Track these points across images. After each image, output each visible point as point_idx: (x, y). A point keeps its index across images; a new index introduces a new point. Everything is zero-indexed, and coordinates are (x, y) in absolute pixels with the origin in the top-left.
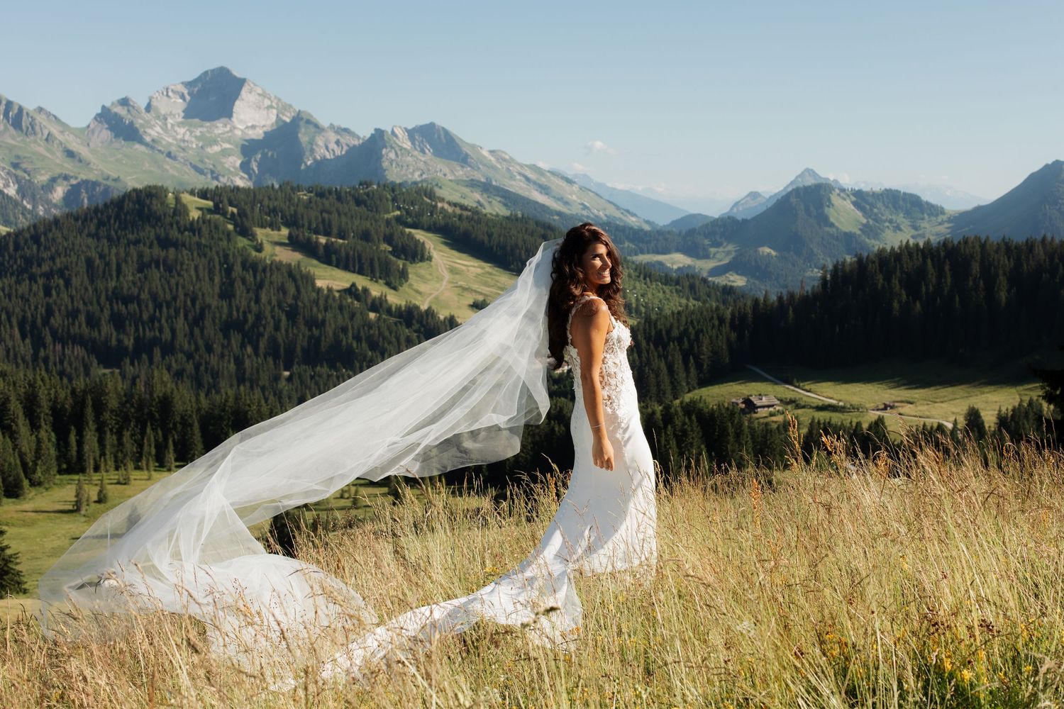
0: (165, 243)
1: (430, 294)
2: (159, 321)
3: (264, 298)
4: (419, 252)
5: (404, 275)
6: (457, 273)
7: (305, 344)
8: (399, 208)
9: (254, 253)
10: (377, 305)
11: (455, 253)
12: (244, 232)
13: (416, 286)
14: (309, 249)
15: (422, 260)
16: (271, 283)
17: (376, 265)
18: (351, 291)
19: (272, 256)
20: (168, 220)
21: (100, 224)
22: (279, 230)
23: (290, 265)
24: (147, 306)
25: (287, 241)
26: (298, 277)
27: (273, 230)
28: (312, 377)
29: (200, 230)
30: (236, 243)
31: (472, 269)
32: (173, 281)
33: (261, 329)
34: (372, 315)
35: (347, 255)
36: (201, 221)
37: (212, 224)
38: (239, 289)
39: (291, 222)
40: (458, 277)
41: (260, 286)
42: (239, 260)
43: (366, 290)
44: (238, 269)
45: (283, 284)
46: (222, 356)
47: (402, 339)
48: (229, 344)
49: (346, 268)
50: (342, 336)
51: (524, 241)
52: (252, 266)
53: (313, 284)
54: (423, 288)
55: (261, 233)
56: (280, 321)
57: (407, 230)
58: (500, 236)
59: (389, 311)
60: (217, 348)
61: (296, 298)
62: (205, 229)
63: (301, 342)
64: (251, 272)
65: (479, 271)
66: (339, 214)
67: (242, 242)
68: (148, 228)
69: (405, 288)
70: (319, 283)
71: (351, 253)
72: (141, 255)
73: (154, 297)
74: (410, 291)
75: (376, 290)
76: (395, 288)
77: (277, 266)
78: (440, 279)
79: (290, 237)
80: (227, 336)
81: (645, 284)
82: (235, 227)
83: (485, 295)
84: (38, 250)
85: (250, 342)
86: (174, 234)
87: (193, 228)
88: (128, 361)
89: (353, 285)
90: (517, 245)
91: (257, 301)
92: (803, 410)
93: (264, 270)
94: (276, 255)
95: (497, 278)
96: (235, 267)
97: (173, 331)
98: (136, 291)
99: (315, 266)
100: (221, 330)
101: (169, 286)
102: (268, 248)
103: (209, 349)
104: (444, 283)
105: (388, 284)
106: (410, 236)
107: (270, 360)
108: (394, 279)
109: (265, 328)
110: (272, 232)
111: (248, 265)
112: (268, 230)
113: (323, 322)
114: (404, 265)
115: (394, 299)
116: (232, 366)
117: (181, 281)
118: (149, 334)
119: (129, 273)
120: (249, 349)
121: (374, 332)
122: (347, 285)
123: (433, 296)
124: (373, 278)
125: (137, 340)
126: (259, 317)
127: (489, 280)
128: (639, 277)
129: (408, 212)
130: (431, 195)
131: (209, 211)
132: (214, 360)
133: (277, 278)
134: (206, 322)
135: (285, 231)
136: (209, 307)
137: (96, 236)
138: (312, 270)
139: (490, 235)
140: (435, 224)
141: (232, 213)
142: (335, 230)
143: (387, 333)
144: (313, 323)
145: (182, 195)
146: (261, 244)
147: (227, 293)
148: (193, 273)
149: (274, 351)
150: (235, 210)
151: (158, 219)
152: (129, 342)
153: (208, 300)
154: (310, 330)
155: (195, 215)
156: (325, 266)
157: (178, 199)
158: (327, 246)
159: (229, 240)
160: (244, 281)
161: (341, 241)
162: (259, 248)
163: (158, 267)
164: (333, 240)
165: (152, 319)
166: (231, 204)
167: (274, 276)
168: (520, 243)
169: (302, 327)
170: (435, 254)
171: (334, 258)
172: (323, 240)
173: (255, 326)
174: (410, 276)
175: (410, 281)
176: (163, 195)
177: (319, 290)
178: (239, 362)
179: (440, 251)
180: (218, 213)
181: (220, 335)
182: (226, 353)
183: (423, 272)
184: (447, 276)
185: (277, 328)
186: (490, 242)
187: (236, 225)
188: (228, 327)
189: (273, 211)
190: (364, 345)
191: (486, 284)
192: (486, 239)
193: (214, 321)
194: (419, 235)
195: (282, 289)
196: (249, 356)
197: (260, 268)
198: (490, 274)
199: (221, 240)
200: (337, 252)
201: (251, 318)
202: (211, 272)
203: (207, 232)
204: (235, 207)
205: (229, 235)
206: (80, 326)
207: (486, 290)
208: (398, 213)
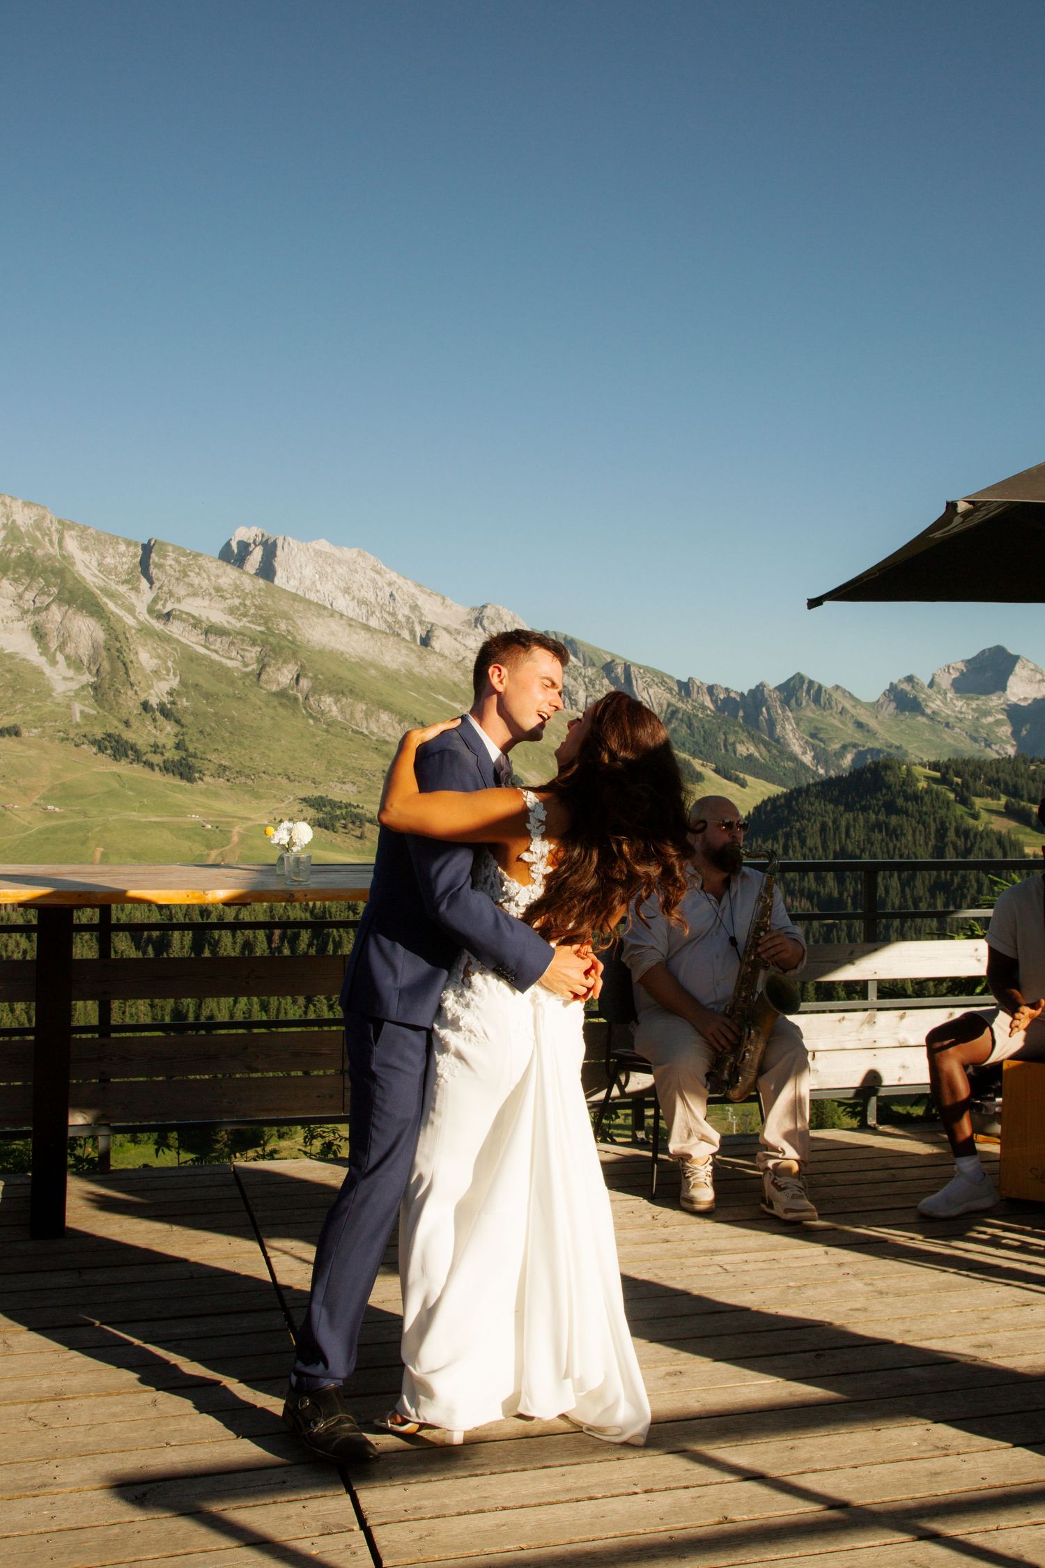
0: (891, 808)
9: (971, 821)
12: (964, 801)
14: (1022, 817)
16: (980, 849)
19: (987, 823)
20: (898, 788)
21: (842, 791)
22: (999, 799)
23: (1000, 833)
25: (1003, 810)
26: (1007, 845)
27: (993, 800)
29: (922, 799)
30: (955, 810)
32: (891, 845)
33: (965, 891)
36: (923, 793)
37: (934, 795)
39: (1014, 792)
42: (954, 824)
44: (951, 834)
45: (991, 849)
52: (965, 833)
53: (1021, 851)
55: (978, 802)
62: (927, 798)
64: (963, 839)
67: (960, 809)
68: (879, 795)
70: (1028, 850)
72: (866, 821)
77: (988, 834)
79: (1006, 806)
80: (933, 896)
82: (956, 796)
84: (789, 813)
86: (901, 801)
87: (916, 797)
93: (976, 835)
94: (992, 823)
96: (949, 834)
97: (887, 891)
99: (1025, 834)
100: (929, 890)
101: (888, 850)
102: (984, 816)
109: (968, 890)
110: (991, 802)
111: (961, 830)
112: (989, 799)
117: (898, 845)
131: (934, 780)
133: (986, 845)
134: (917, 883)
135: (1004, 799)
137: (836, 802)
138: (1021, 837)
141: (957, 784)
145: (914, 767)
146: (979, 812)
148: (910, 838)
150: (959, 780)
151: (889, 788)
155: (922, 784)
156: (1036, 833)
157: (909, 771)
159: (948, 809)
160: (955, 848)
162: (976, 817)
163: (880, 831)
166: (957, 776)
167: (984, 843)
173: (960, 887)
176: (897, 768)
180: (944, 784)
181: (928, 894)
187: (957, 795)
189: (998, 782)
193: (923, 882)
197: (972, 835)
199: (940, 808)
202: (927, 837)
203: (929, 802)
204: (961, 778)
205: (948, 804)
206: (809, 881)
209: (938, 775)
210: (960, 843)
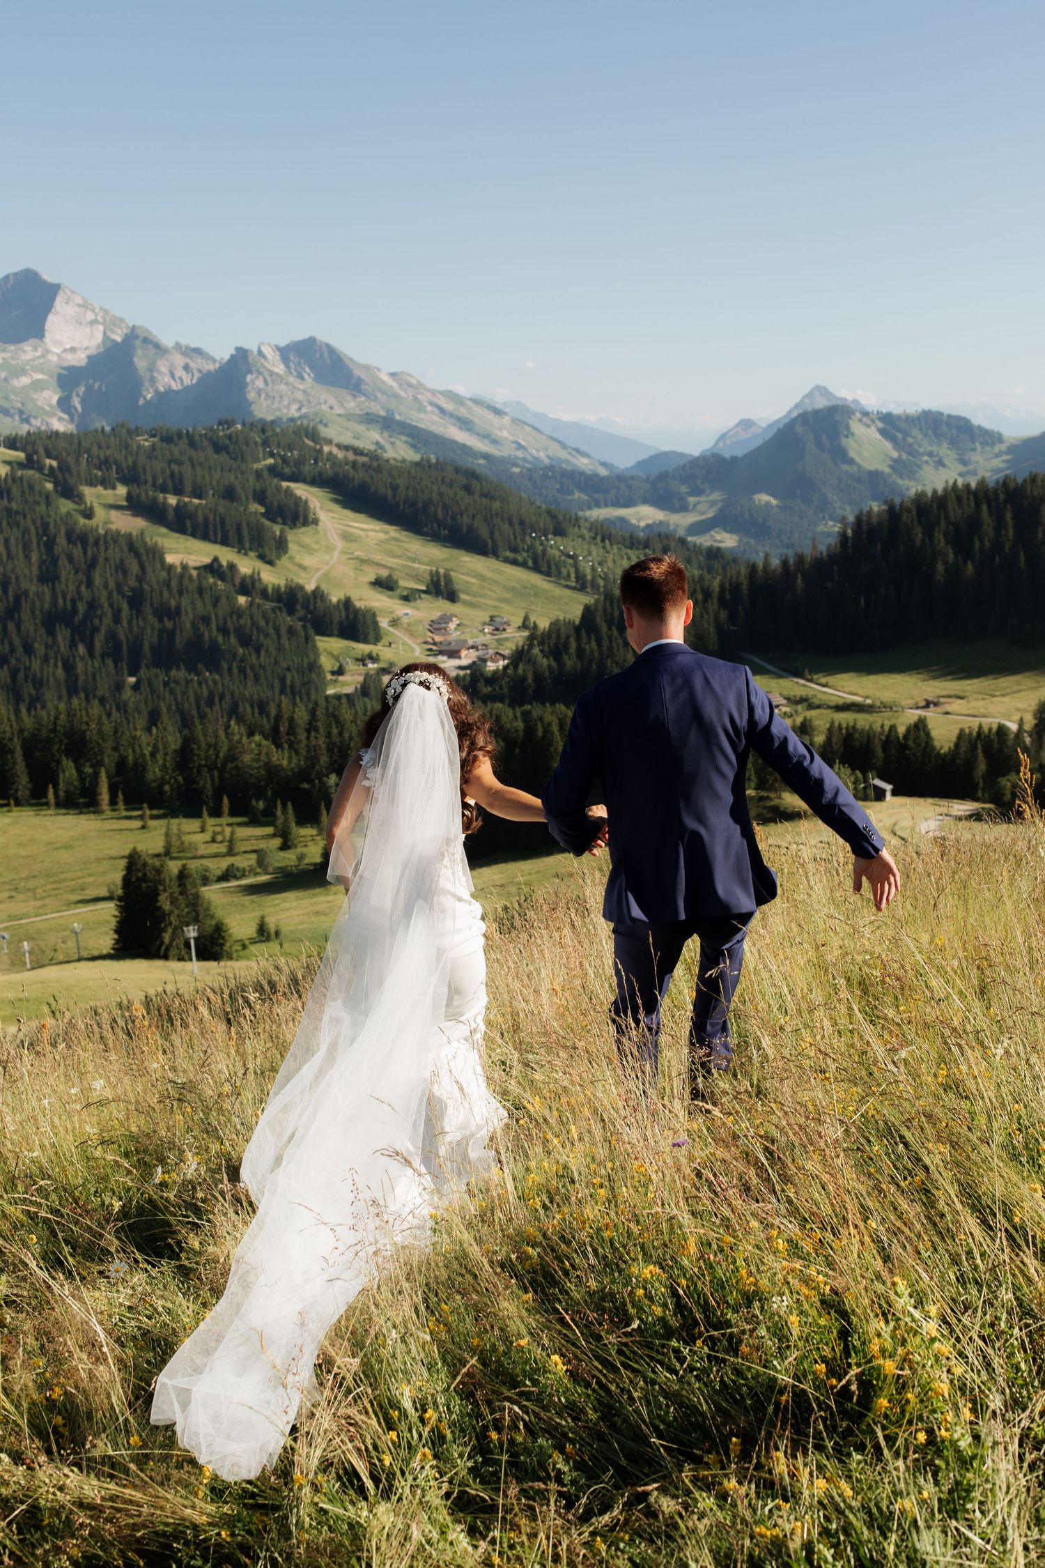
1: (318, 570)
3: (98, 580)
4: (301, 513)
5: (281, 545)
6: (352, 541)
7: (155, 640)
8: (272, 455)
9: (82, 521)
10: (249, 586)
11: (349, 513)
12: (68, 492)
13: (298, 559)
14: (155, 513)
15: (306, 523)
16: (107, 559)
17: (245, 532)
18: (213, 568)
19: (106, 523)
22: (114, 488)
23: (130, 535)
25: (125, 503)
26: (142, 551)
27: (105, 488)
28: (166, 684)
29: (9, 491)
30: (57, 507)
31: (372, 534)
33: (96, 621)
34: (242, 600)
35: (206, 519)
36: (10, 480)
37: (25, 484)
38: (65, 569)
39: (130, 477)
40: (354, 545)
41: (92, 564)
42: (63, 530)
43: (232, 567)
44: (61, 540)
45: (122, 560)
46: (46, 659)
47: (283, 630)
48: (55, 642)
49: (205, 537)
50: (203, 628)
51: (441, 494)
52: (81, 538)
53: (162, 560)
54: (308, 561)
55: (91, 494)
56: (120, 610)
57: (285, 484)
58: (408, 489)
59: (264, 593)
60: (39, 648)
61: (141, 579)
62: (15, 491)
63: (150, 638)
64: (79, 545)
65: (382, 536)
66: (193, 466)
67: (65, 506)
69: (284, 561)
70: (170, 559)
71: (211, 517)
74: (291, 566)
75: (246, 566)
76: (270, 563)
77: (114, 537)
78: (330, 549)
79: (129, 497)
80: (51, 631)
81: (604, 548)
82: (56, 487)
83: (391, 568)
85: (82, 640)
89: (216, 560)
90: (430, 501)
91: (90, 584)
92: (818, 711)
93: (97, 543)
94: (112, 522)
95: (405, 545)
96: (58, 540)
99: (163, 536)
100: (43, 624)
102: (100, 513)
103: (29, 650)
104: (336, 554)
105: (262, 557)
106: (288, 492)
107: (110, 662)
108: (270, 551)
109: (101, 620)
110: (104, 492)
111: (75, 536)
112: (100, 489)
113: (178, 611)
114: (282, 531)
115: (270, 577)
116: (60, 672)
120: (82, 649)
121: (246, 621)
122: (208, 560)
123: (320, 572)
124: (242, 549)
126: (93, 605)
127: (395, 548)
128: (594, 538)
129: (285, 460)
130: (314, 435)
131: (21, 465)
132: (36, 665)
133: (115, 553)
134: (23, 614)
135: (122, 490)
136: (26, 593)
138: (161, 541)
139: (395, 488)
140: (320, 474)
141: (51, 467)
142: (188, 487)
143: (262, 623)
144: (163, 612)
146: (91, 508)
147: (48, 576)
149: (113, 651)
150: (54, 463)
153: (24, 585)
154: (161, 621)
156: (178, 535)
158: (179, 509)
159: (48, 504)
160: (70, 558)
161: (196, 501)
162: (89, 514)
164: (187, 499)
166: (49, 456)
167: (110, 551)
168: (435, 498)
169: (150, 618)
170: (322, 516)
171: (188, 523)
172: (172, 500)
173: (87, 617)
174: (290, 545)
175: (290, 552)
177: (171, 568)
178: (69, 667)
179: (330, 511)
180: (32, 468)
181: (43, 631)
182: (51, 654)
183: (307, 539)
184: (339, 544)
185: (117, 619)
186: (394, 496)
187: (56, 484)
188: (51, 621)
189: (104, 464)
190: (233, 640)
191: (391, 554)
192: (390, 492)
193: (33, 613)
194: (301, 490)
195: (122, 568)
196: (82, 659)
197: (91, 540)
198: (397, 540)
199: (38, 503)
200: (192, 516)
201: (82, 607)
202: (26, 547)
203: (19, 494)
204: (54, 459)
205: (47, 497)
207: (392, 562)
208: (271, 461)
209: (20, 455)
210: (77, 552)
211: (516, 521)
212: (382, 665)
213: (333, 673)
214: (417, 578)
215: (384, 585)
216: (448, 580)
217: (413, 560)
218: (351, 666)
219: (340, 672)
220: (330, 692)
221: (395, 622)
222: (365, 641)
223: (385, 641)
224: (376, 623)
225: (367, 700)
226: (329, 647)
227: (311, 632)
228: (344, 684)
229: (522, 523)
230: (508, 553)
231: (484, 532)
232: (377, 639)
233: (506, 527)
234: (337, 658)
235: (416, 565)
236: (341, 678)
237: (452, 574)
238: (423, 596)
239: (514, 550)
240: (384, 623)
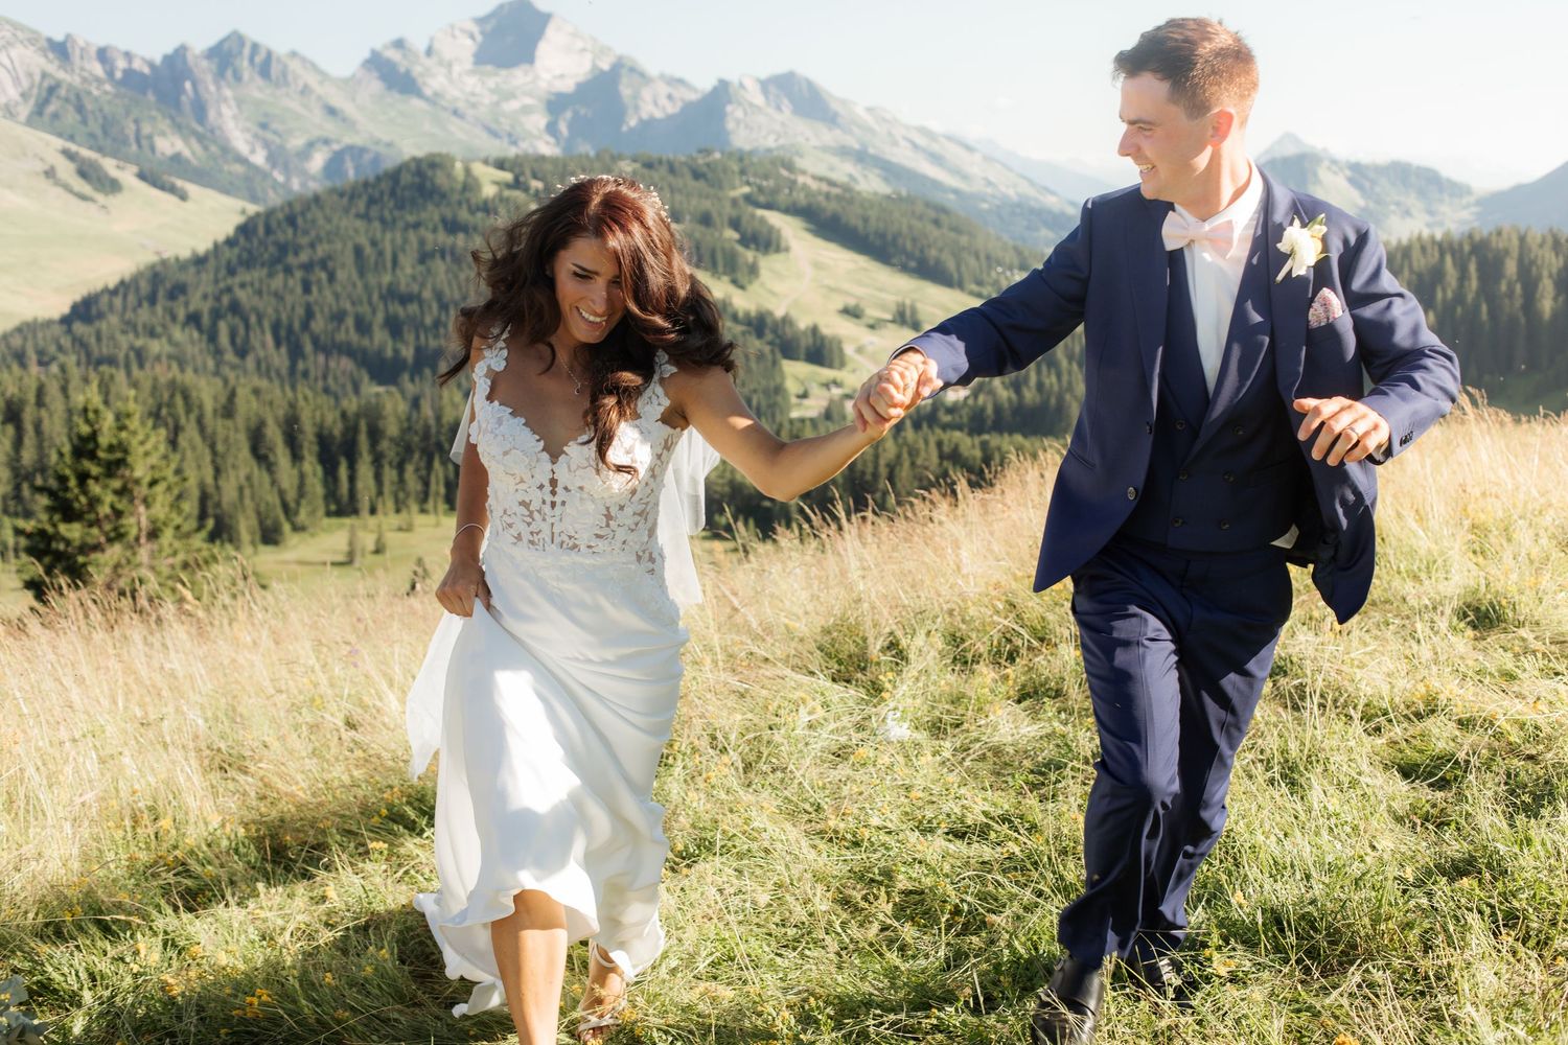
1: (788, 296)
2: (445, 326)
4: (773, 241)
5: (753, 270)
6: (822, 269)
8: (748, 183)
11: (820, 243)
13: (769, 285)
15: (778, 250)
17: (719, 257)
20: (455, 197)
21: (372, 201)
24: (430, 307)
29: (495, 209)
31: (843, 263)
36: (497, 201)
37: (511, 203)
40: (823, 274)
47: (752, 353)
51: (910, 227)
54: (778, 287)
57: (760, 212)
58: (878, 221)
59: (736, 317)
62: (501, 209)
65: (852, 266)
68: (430, 207)
69: (754, 287)
72: (422, 242)
73: (439, 296)
74: (762, 291)
75: (720, 289)
76: (742, 287)
78: (800, 276)
83: (858, 298)
84: (295, 234)
86: (464, 215)
87: (487, 208)
88: (406, 377)
90: (900, 233)
95: (874, 275)
98: (415, 288)
104: (806, 282)
105: (734, 282)
106: (763, 220)
108: (741, 274)
114: (755, 257)
115: (741, 302)
118: (433, 343)
119: (408, 265)
123: (790, 299)
124: (717, 273)
125: (418, 350)
127: (863, 278)
129: (761, 189)
130: (790, 167)
131: (509, 186)
137: (366, 217)
139: (866, 220)
140: (794, 204)
141: (537, 191)
145: (473, 165)
151: (443, 196)
152: (408, 353)
155: (489, 191)
157: (468, 171)
163: (443, 257)
165: (437, 324)
166: (535, 177)
168: (905, 229)
170: (794, 244)
174: (762, 272)
175: (761, 278)
176: (450, 165)
179: (802, 239)
180: (519, 189)
183: (778, 266)
184: (809, 272)
186: (865, 228)
191: (859, 284)
192: (860, 224)
194: (774, 218)
198: (865, 270)
204: (540, 180)
206: (347, 331)
207: (860, 291)
208: (746, 190)
209: (508, 176)
211: (982, 256)
212: (846, 391)
213: (799, 397)
214: (883, 308)
215: (852, 313)
216: (914, 311)
217: (881, 290)
218: (815, 390)
219: (804, 396)
220: (795, 414)
221: (860, 350)
222: (831, 366)
223: (849, 367)
224: (841, 350)
225: (829, 423)
226: (795, 372)
227: (779, 355)
228: (807, 408)
229: (988, 258)
230: (974, 287)
231: (951, 265)
232: (842, 365)
233: (972, 262)
234: (802, 383)
235: (883, 295)
236: (806, 402)
237: (919, 306)
238: (890, 325)
239: (980, 283)
240: (849, 350)
